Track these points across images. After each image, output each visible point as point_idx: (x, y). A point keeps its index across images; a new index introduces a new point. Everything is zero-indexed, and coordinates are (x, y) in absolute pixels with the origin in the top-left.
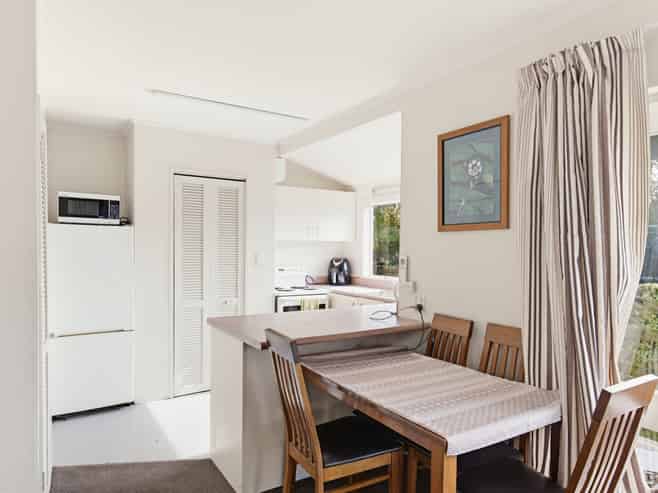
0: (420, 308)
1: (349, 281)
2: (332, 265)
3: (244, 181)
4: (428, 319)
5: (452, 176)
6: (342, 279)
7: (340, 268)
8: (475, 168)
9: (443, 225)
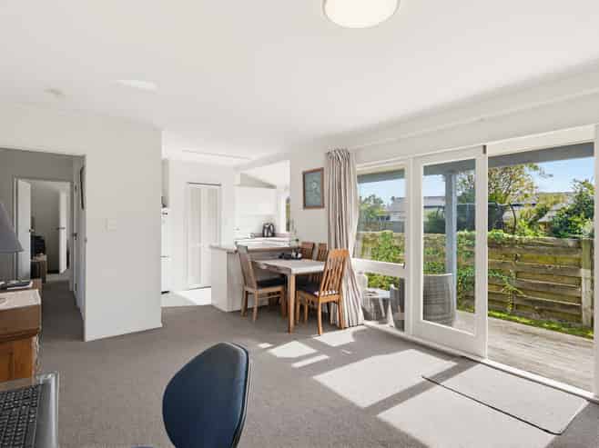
0: (297, 240)
1: (273, 235)
2: (264, 228)
3: (219, 185)
4: (300, 244)
5: (307, 188)
6: (270, 234)
7: (269, 228)
8: (315, 185)
9: (305, 206)
